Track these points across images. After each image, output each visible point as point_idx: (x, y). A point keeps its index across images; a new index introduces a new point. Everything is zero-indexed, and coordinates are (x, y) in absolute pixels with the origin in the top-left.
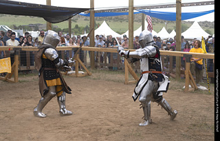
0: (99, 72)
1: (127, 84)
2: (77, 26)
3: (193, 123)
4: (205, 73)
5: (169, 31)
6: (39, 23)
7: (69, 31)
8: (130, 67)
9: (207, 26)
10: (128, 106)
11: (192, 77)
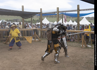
0: (44, 40)
3: (87, 61)
6: (17, 18)
9: (89, 19)
11: (85, 41)
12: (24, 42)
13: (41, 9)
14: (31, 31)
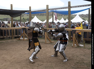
1: (46, 44)
2: (24, 18)
3: (77, 62)
4: (82, 39)
5: (65, 20)
6: (8, 17)
7: (20, 21)
8: (47, 36)
9: (83, 17)
10: (47, 54)
11: (76, 40)
12: (12, 41)
13: (30, 7)
14: (20, 29)
